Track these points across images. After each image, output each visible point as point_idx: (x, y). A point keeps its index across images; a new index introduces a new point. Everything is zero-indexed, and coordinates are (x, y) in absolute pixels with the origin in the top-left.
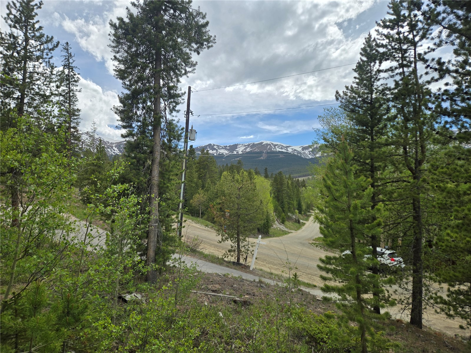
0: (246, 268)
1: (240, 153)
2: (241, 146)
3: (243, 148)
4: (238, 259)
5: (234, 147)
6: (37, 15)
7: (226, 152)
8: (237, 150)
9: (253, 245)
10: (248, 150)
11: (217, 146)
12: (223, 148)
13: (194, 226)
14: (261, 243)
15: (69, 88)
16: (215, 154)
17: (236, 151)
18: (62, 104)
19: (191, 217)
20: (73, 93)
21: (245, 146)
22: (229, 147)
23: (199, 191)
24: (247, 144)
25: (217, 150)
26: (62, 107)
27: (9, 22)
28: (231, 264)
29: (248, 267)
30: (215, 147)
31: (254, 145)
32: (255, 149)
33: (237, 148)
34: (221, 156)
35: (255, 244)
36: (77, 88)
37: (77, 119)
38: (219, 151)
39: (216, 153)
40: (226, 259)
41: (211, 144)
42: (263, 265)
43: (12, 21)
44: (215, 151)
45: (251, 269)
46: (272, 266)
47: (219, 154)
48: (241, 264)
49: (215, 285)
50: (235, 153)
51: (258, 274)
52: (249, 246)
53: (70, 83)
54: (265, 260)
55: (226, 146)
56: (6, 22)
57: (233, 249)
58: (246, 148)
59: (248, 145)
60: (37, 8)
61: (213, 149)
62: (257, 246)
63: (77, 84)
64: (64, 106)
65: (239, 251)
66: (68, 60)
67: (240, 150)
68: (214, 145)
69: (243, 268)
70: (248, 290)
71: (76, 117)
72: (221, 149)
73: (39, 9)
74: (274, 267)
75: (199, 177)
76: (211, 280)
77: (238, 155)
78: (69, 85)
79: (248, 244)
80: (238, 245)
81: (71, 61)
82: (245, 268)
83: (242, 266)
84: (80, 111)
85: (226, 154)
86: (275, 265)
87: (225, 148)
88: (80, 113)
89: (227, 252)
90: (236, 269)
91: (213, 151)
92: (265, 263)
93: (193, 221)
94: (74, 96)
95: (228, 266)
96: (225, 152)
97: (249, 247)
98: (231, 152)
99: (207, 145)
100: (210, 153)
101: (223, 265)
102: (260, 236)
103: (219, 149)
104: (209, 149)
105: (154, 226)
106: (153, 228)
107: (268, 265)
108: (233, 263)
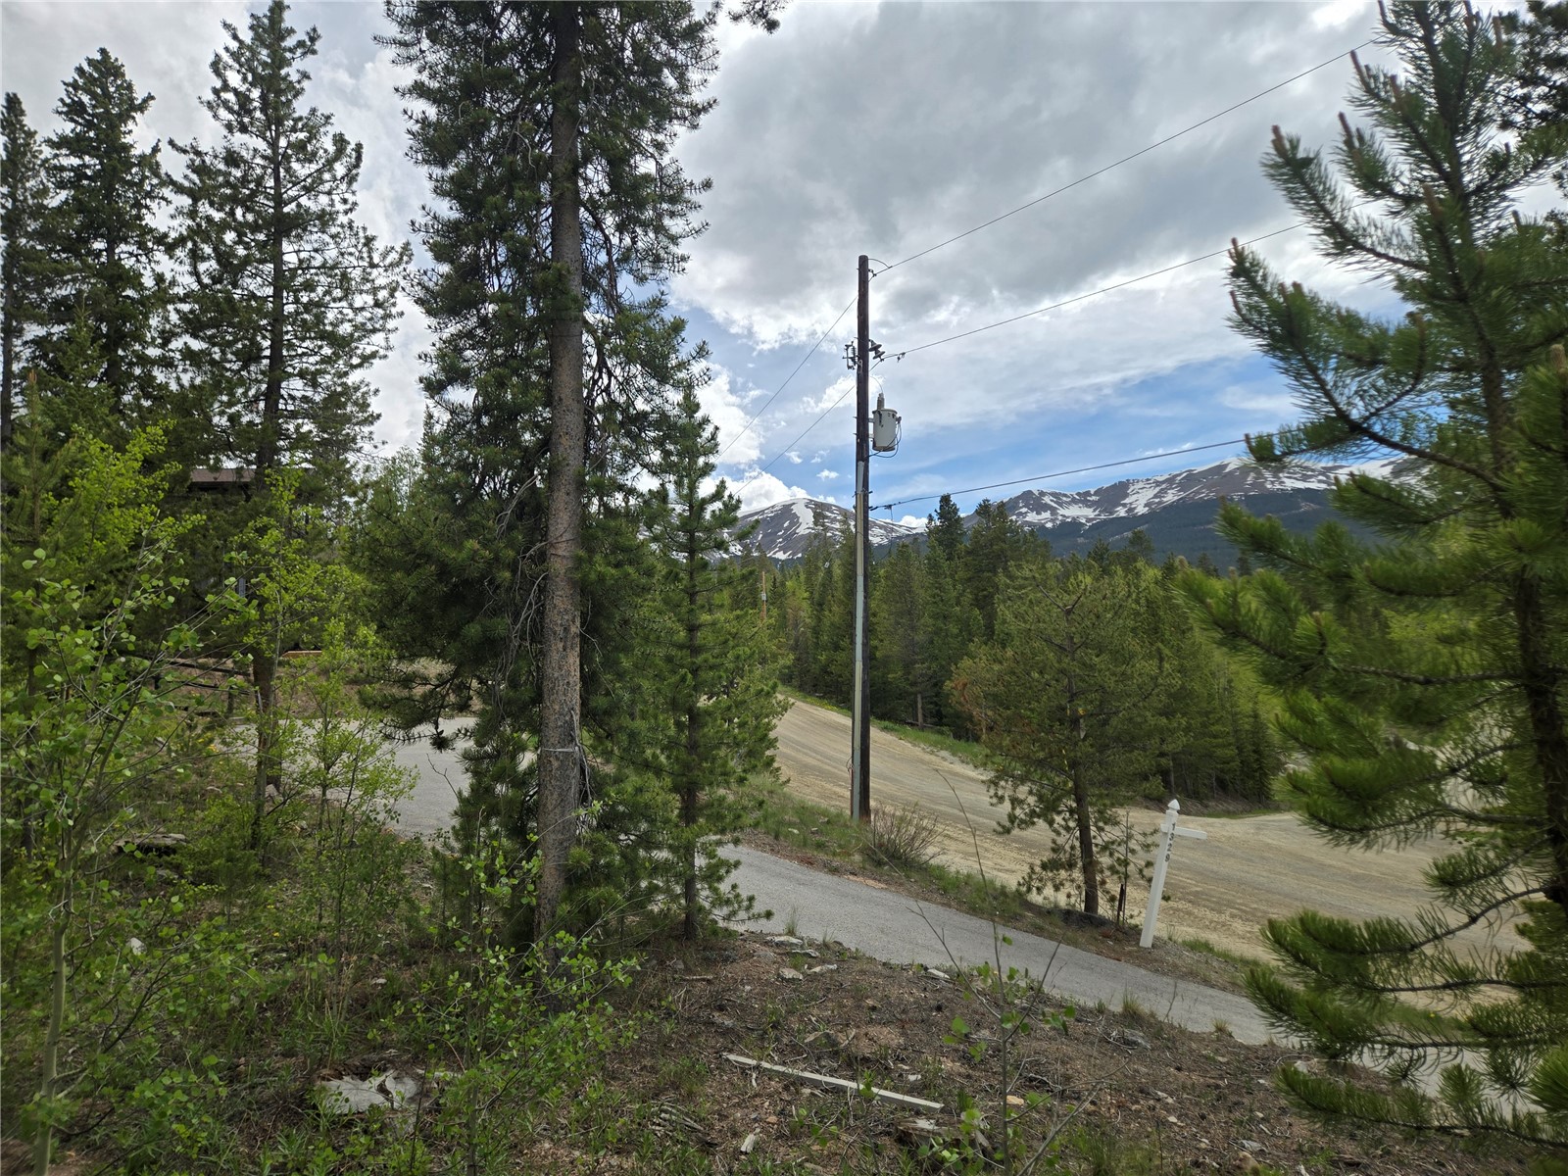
0: (1118, 937)
1: (1141, 510)
2: (1141, 485)
3: (1151, 493)
4: (1091, 901)
5: (1118, 492)
6: (308, 78)
7: (1090, 513)
8: (1127, 501)
9: (1149, 840)
10: (1171, 497)
11: (1053, 494)
12: (1074, 501)
13: (956, 774)
14: (1179, 830)
16: (1049, 525)
17: (1124, 505)
19: (950, 741)
21: (1158, 483)
22: (1096, 493)
23: (972, 647)
24: (1166, 477)
25: (1053, 511)
27: (223, 113)
28: (1057, 920)
29: (1135, 932)
30: (1047, 500)
31: (1191, 479)
32: (1197, 492)
33: (1126, 495)
34: (1072, 527)
35: (1156, 838)
38: (1061, 511)
39: (1052, 521)
40: (1035, 898)
41: (1030, 492)
42: (1214, 926)
43: (230, 110)
44: (1047, 515)
45: (1146, 941)
47: (1064, 524)
48: (1102, 922)
49: (873, 1031)
50: (1121, 512)
51: (1175, 966)
52: (1133, 844)
54: (1230, 904)
55: (1088, 493)
56: (215, 116)
57: (1064, 857)
58: (1163, 492)
59: (1170, 481)
60: (304, 54)
61: (1040, 507)
62: (1165, 843)
65: (1090, 867)
67: (1140, 501)
68: (1042, 494)
69: (1105, 936)
70: (1037, 1063)
72: (1069, 503)
73: (310, 56)
75: (976, 599)
76: (870, 1002)
77: (1133, 520)
79: (1129, 837)
80: (1085, 841)
82: (1117, 940)
83: (1104, 929)
85: (1089, 520)
87: (1083, 499)
89: (1038, 869)
90: (1074, 943)
91: (1038, 513)
92: (1225, 918)
93: (954, 754)
95: (1038, 931)
96: (1083, 513)
97: (1133, 851)
98: (1105, 511)
99: (1018, 498)
100: (1029, 524)
101: (1019, 924)
102: (1175, 804)
103: (1060, 505)
104: (1024, 510)
105: (557, 759)
106: (556, 764)
107: (1239, 926)
108: (1068, 915)
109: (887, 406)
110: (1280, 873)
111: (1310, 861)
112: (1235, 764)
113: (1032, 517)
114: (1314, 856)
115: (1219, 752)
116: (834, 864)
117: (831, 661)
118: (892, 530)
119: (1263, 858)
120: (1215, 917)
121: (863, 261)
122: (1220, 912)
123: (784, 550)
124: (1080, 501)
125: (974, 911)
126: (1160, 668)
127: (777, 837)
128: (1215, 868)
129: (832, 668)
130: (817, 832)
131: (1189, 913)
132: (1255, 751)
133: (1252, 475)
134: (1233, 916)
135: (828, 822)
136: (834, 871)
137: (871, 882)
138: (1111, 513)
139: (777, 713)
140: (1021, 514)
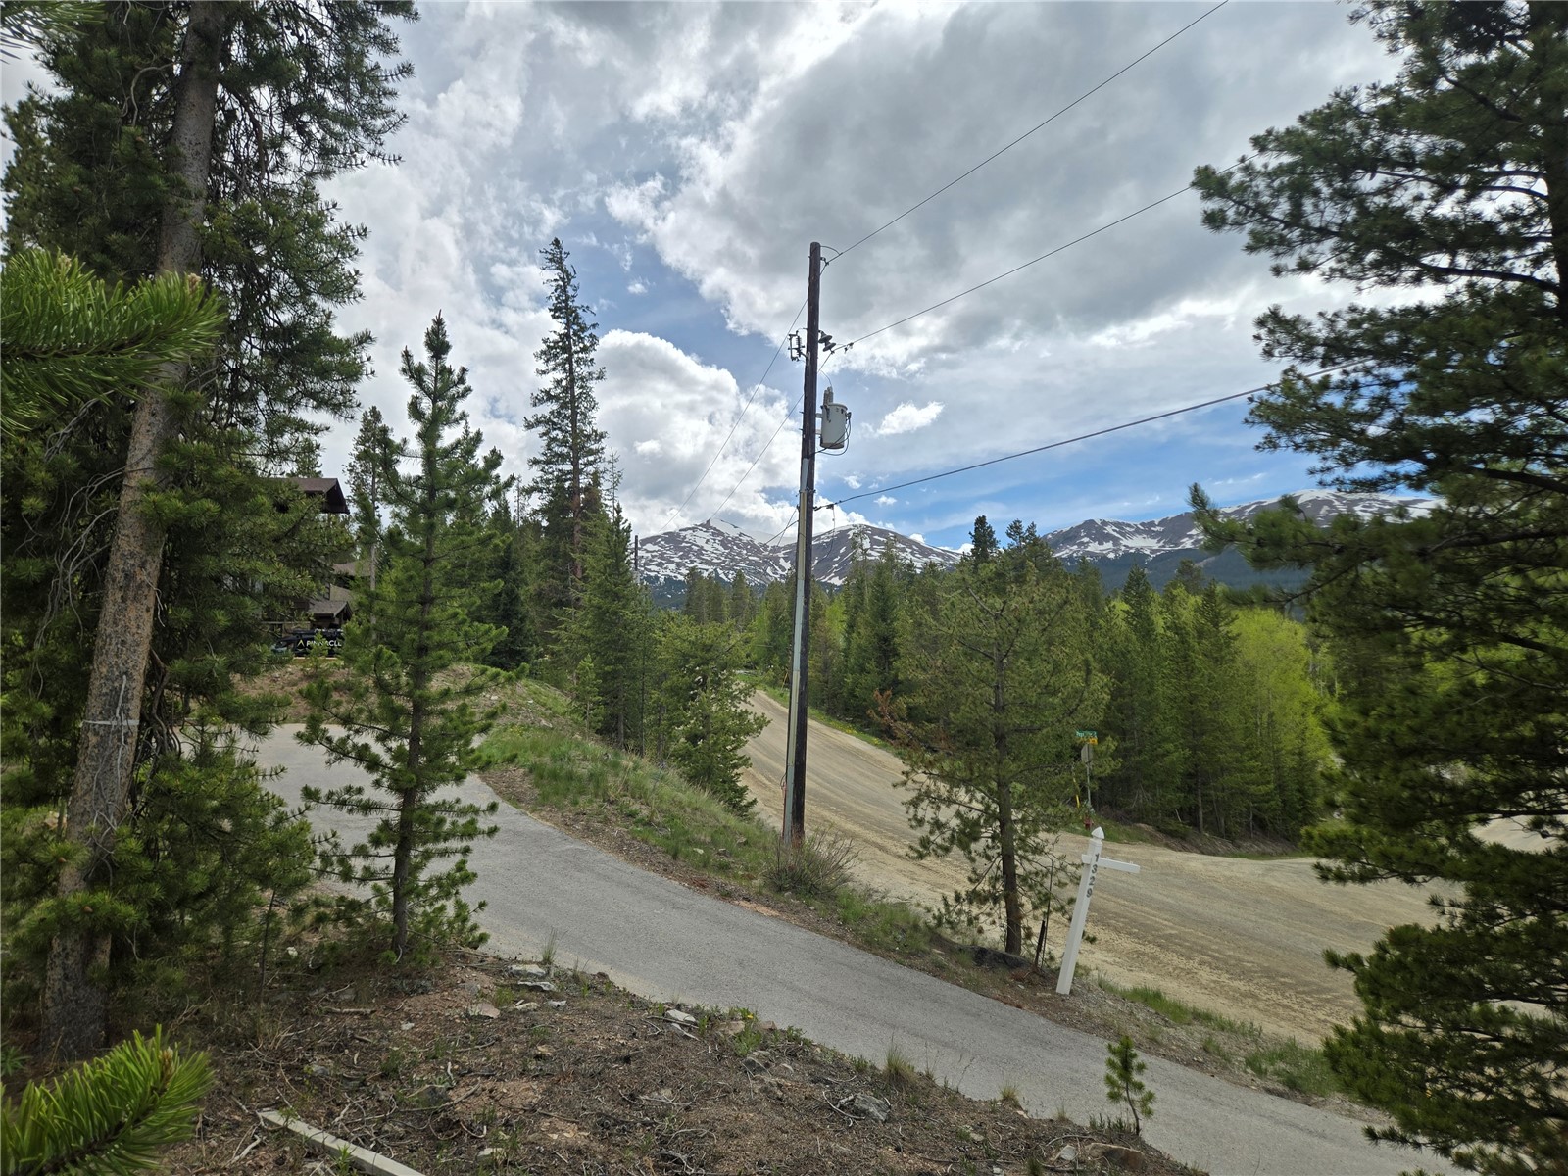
4: (1013, 938)
5: (1184, 523)
7: (1154, 544)
8: (1193, 532)
11: (1117, 525)
12: (1138, 532)
15: (571, 371)
16: (1112, 555)
17: (1190, 537)
18: (554, 424)
20: (582, 387)
22: (1160, 524)
25: (1116, 541)
26: (554, 434)
28: (966, 958)
29: (1054, 977)
30: (1109, 530)
33: (1193, 527)
34: (1135, 558)
36: (592, 369)
37: (594, 461)
38: (1124, 542)
39: (1115, 551)
41: (1092, 522)
42: (1179, 974)
44: (1109, 545)
45: (1066, 988)
46: (1225, 978)
47: (1127, 554)
48: (1021, 964)
49: (507, 1086)
50: (1186, 544)
51: (1089, 1017)
53: (571, 355)
54: (1203, 950)
55: (1152, 524)
61: (1102, 538)
62: (1086, 877)
63: (592, 355)
64: (560, 429)
66: (565, 291)
68: (1105, 523)
69: (1019, 979)
71: (591, 458)
72: (1132, 534)
74: (1236, 984)
76: (542, 1049)
77: (1199, 551)
78: (571, 365)
80: (1008, 872)
81: (571, 292)
82: (1030, 984)
83: (1019, 971)
84: (602, 436)
85: (1153, 551)
86: (1244, 974)
87: (1147, 529)
88: (604, 442)
90: (977, 988)
91: (1100, 543)
92: (1193, 964)
94: (586, 394)
96: (1147, 544)
98: (1170, 542)
99: (1079, 527)
100: (1091, 554)
101: (918, 962)
102: (1099, 832)
103: (1124, 535)
104: (1086, 540)
105: (96, 734)
106: (93, 740)
107: (1205, 975)
108: (982, 955)
109: (835, 401)
110: (1271, 919)
111: (1311, 906)
112: (1276, 802)
113: (1094, 547)
114: (1317, 901)
115: (1253, 788)
116: (729, 888)
117: (856, 684)
118: (949, 557)
119: (1258, 901)
120: (1182, 963)
121: (815, 249)
122: (1189, 958)
123: (839, 575)
124: (1144, 532)
125: (869, 944)
126: (1086, 681)
127: (675, 857)
128: (1200, 910)
129: (857, 692)
130: (724, 853)
131: (1154, 958)
132: (1299, 791)
133: (1326, 507)
134: (1202, 963)
135: (746, 843)
136: (727, 896)
137: (762, 909)
138: (1177, 545)
139: (753, 731)
140: (1083, 543)
